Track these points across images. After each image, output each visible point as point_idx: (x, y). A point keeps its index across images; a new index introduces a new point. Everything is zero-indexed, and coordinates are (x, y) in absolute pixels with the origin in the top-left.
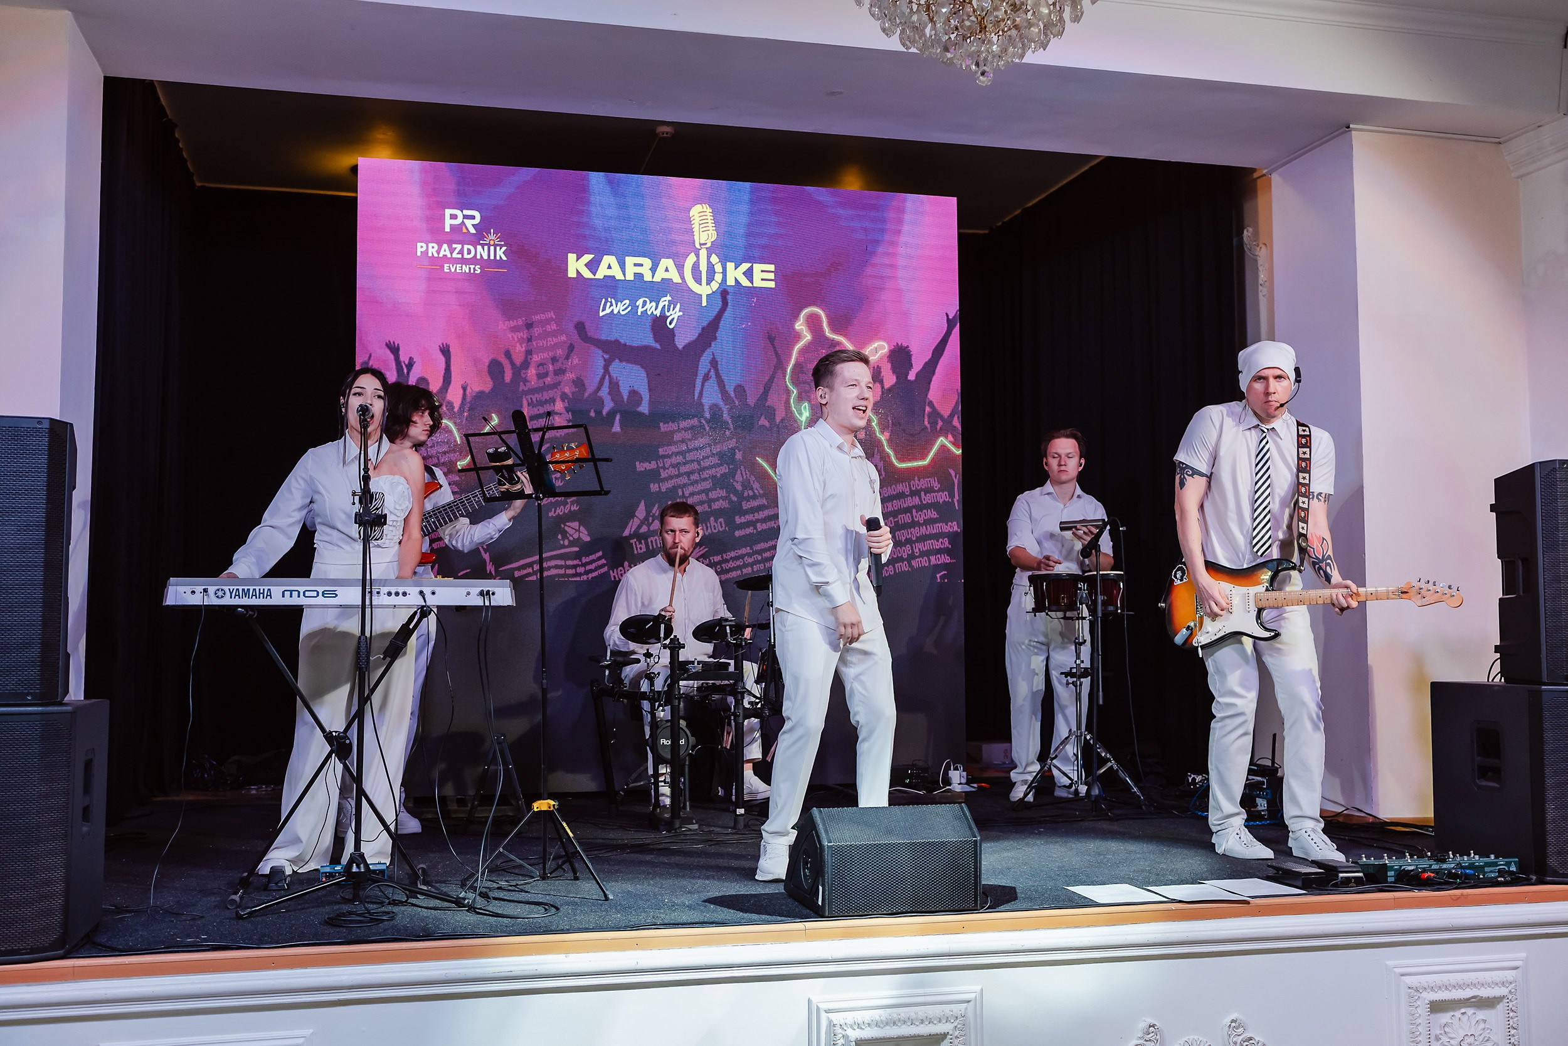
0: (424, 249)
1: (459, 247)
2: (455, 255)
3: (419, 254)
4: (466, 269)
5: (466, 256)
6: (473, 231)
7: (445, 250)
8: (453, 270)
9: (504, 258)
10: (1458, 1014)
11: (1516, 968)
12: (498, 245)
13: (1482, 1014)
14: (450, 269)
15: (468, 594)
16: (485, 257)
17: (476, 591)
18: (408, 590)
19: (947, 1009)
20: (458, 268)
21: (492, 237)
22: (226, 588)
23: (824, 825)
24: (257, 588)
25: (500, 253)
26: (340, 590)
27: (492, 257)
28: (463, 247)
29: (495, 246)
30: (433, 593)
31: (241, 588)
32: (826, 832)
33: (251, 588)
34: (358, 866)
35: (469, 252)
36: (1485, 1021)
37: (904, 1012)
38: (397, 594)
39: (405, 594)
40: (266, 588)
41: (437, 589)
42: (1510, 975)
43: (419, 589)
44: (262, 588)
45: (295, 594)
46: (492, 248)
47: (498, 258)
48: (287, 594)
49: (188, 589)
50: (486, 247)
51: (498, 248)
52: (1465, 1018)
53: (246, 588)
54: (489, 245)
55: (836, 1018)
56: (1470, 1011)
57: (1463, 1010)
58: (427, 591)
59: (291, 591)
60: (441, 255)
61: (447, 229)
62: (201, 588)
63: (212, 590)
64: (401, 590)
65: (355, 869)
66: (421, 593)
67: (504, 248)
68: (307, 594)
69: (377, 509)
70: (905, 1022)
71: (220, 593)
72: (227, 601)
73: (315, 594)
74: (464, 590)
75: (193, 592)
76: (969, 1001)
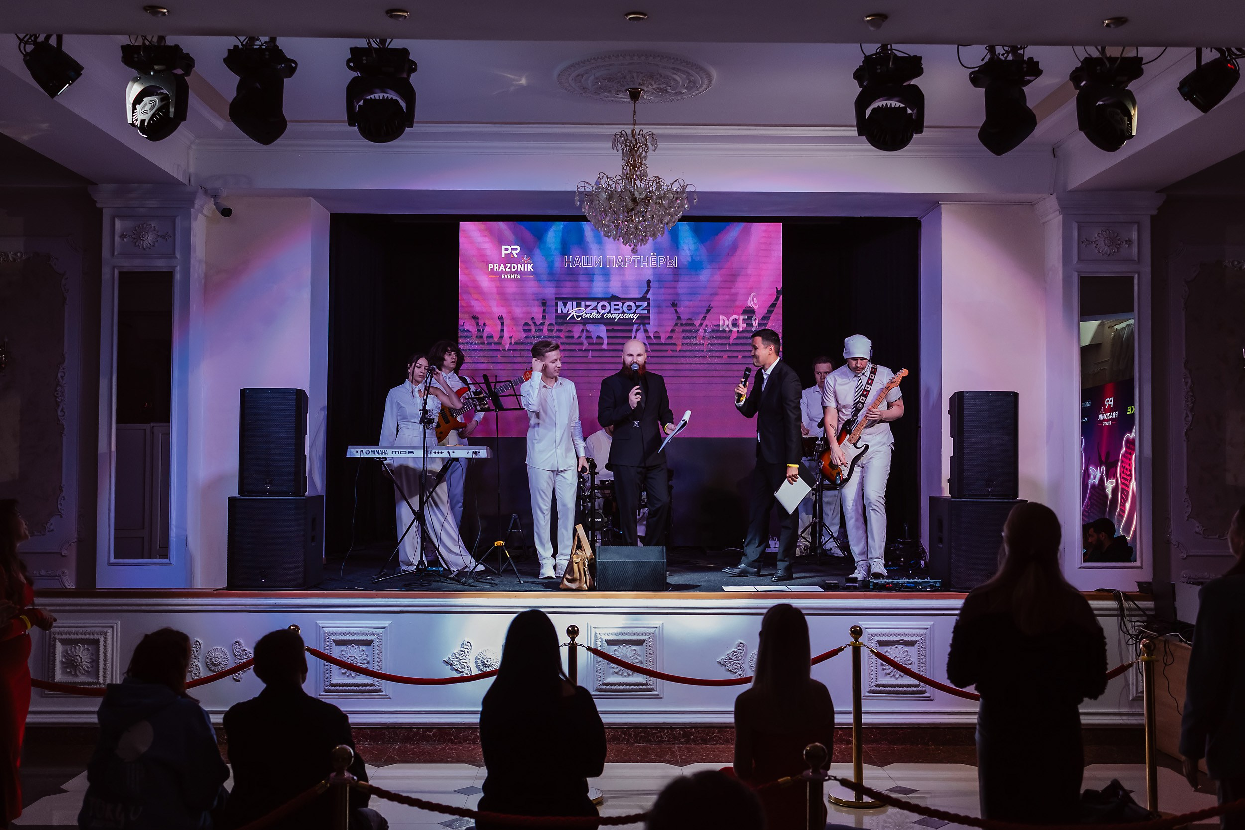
0: (492, 267)
1: (509, 265)
2: (507, 270)
3: (489, 270)
4: (513, 276)
5: (513, 270)
6: (516, 256)
7: (502, 268)
8: (506, 277)
9: (532, 270)
10: (894, 648)
11: (927, 629)
12: (529, 263)
13: (906, 648)
14: (505, 277)
15: (469, 452)
16: (523, 270)
17: (471, 451)
18: (443, 451)
19: (646, 630)
20: (509, 276)
21: (526, 259)
22: (370, 450)
23: (599, 553)
24: (382, 450)
25: (530, 267)
26: (415, 451)
27: (526, 270)
28: (511, 265)
29: (528, 264)
30: (454, 452)
31: (375, 450)
32: (599, 555)
33: (380, 450)
34: (422, 566)
35: (514, 268)
36: (907, 651)
37: (627, 630)
38: (438, 452)
39: (442, 452)
40: (386, 450)
41: (455, 450)
42: (922, 631)
43: (447, 450)
44: (384, 450)
45: (397, 452)
46: (526, 265)
47: (529, 270)
48: (394, 452)
49: (355, 450)
50: (523, 265)
51: (529, 265)
52: (898, 649)
53: (378, 450)
54: (524, 264)
55: (598, 631)
56: (901, 646)
57: (896, 646)
58: (451, 451)
59: (395, 451)
60: (500, 270)
61: (504, 256)
62: (359, 450)
63: (364, 450)
64: (440, 451)
65: (420, 567)
66: (448, 452)
67: (532, 265)
68: (402, 452)
69: (430, 416)
70: (627, 634)
71: (367, 452)
72: (370, 455)
73: (405, 452)
74: (467, 451)
75: (357, 452)
76: (656, 628)
